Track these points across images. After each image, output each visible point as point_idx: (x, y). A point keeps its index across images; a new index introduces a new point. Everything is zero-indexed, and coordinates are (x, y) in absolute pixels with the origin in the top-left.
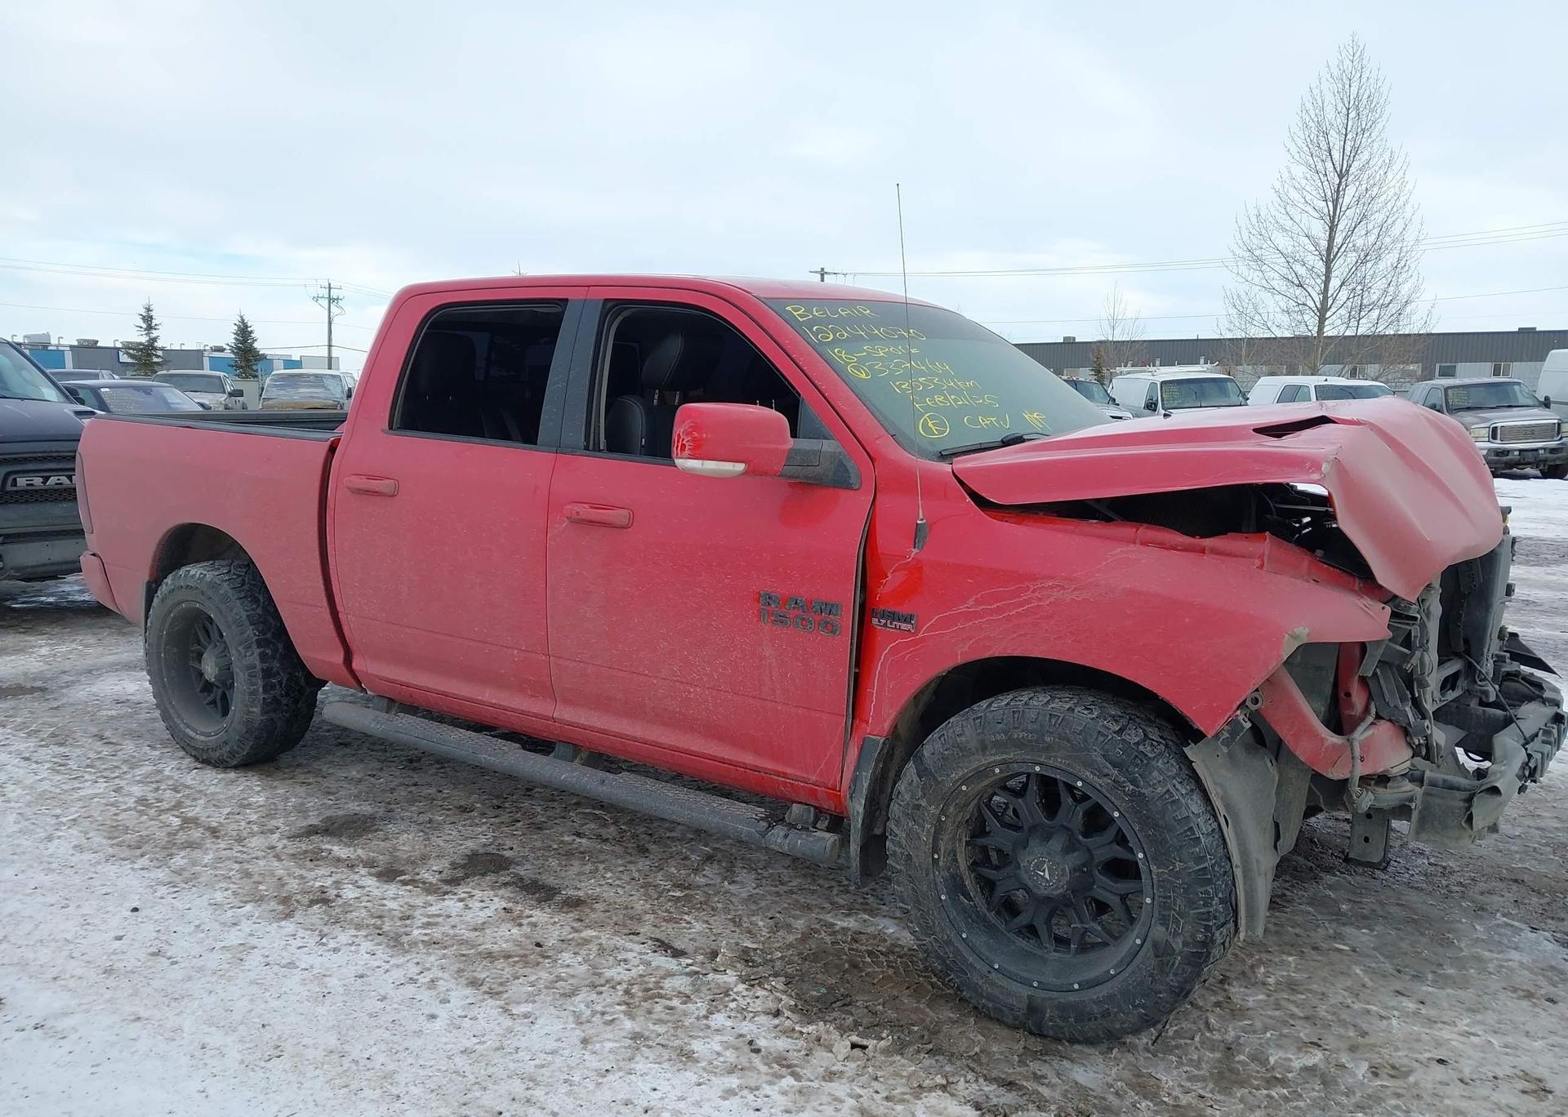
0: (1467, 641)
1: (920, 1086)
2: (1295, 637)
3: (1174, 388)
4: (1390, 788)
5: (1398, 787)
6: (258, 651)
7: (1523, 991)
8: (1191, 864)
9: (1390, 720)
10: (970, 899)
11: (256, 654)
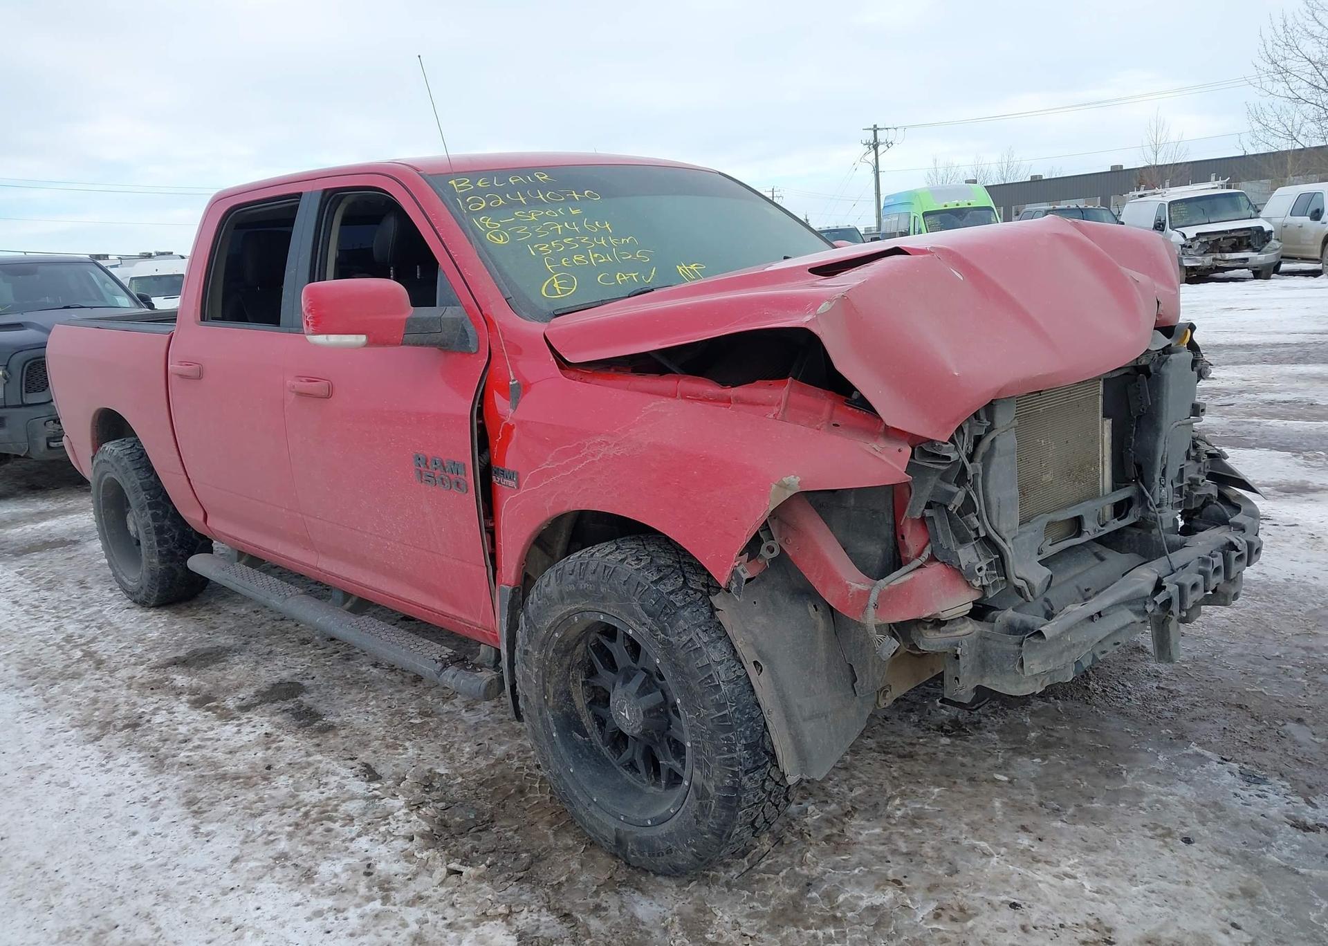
0: (1139, 467)
1: (484, 914)
2: (785, 487)
3: (1182, 207)
4: (943, 632)
5: (951, 631)
6: (150, 512)
7: (1163, 829)
8: (713, 711)
9: (944, 563)
10: (585, 734)
11: (149, 515)
